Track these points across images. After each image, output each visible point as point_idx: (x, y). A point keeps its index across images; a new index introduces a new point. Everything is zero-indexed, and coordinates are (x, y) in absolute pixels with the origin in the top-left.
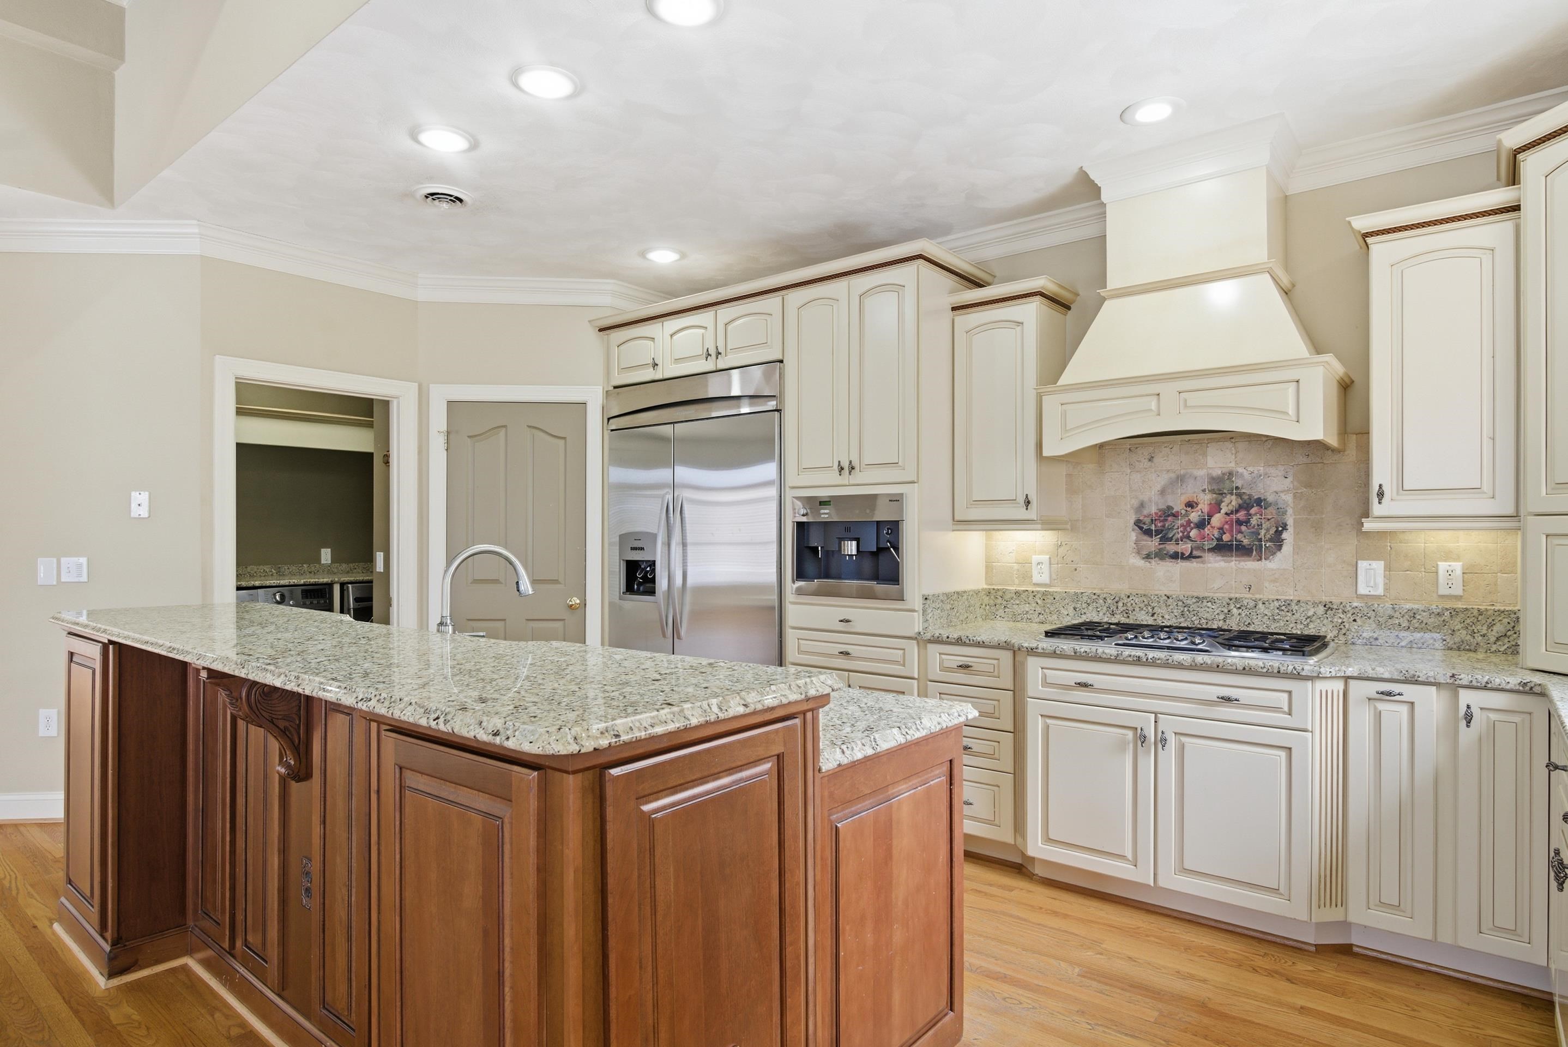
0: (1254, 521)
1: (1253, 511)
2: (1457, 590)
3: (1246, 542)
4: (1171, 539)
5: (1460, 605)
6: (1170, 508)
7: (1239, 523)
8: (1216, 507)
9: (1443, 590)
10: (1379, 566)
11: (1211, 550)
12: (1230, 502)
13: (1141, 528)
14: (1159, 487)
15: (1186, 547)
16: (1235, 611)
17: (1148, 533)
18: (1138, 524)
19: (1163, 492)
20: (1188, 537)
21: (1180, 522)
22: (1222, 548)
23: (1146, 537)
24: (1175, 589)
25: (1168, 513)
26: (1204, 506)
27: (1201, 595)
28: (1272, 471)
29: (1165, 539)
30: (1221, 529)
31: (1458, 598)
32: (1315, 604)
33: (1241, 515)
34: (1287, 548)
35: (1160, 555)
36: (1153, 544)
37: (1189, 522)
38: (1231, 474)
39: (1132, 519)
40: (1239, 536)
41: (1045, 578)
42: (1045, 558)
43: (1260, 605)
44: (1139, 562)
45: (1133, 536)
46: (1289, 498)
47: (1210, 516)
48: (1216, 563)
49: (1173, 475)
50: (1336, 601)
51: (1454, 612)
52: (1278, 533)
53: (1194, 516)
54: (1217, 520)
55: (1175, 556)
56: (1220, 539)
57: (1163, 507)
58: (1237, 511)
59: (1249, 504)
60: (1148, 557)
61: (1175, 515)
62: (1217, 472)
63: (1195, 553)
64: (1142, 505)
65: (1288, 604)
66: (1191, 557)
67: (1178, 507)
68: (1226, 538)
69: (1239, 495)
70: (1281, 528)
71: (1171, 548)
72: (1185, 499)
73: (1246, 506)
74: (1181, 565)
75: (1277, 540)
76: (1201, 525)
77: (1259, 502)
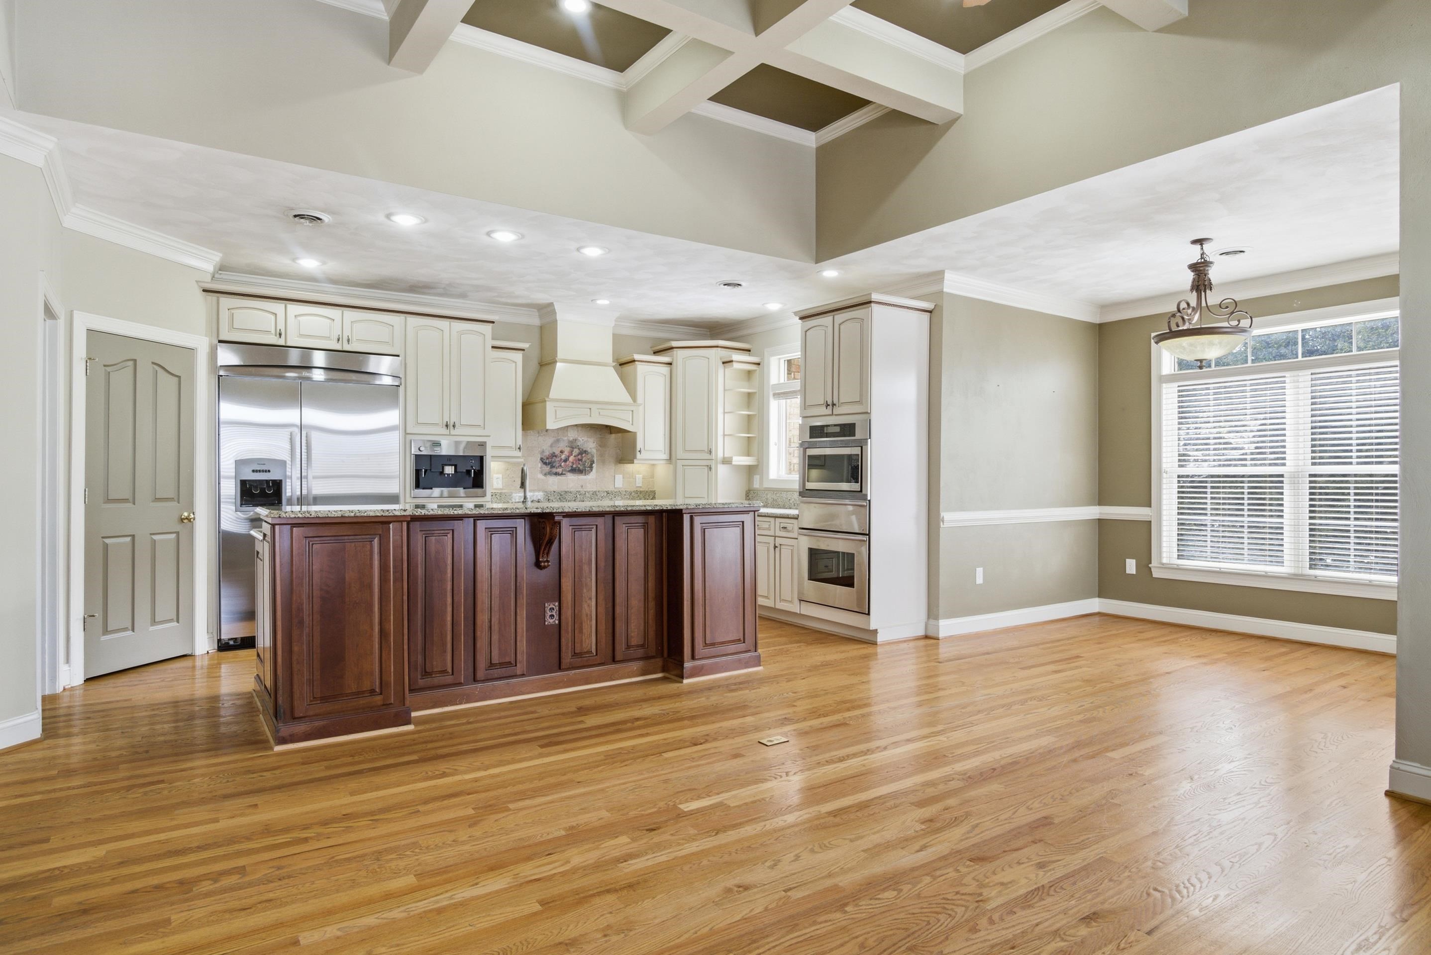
0: (583, 460)
1: (583, 455)
2: (640, 485)
3: (581, 468)
4: (554, 467)
5: (641, 490)
6: (554, 453)
7: (579, 460)
8: (571, 453)
9: (638, 485)
10: (621, 476)
11: (569, 471)
12: (576, 452)
13: (542, 461)
14: (549, 444)
15: (560, 470)
16: (578, 496)
17: (545, 463)
18: (542, 459)
19: (551, 446)
20: (561, 466)
21: (557, 459)
22: (573, 470)
23: (544, 466)
24: (555, 488)
25: (553, 455)
26: (566, 453)
27: (567, 490)
28: (589, 439)
29: (552, 467)
30: (573, 463)
31: (641, 487)
32: (604, 492)
33: (579, 457)
34: (594, 470)
35: (550, 473)
36: (547, 469)
37: (561, 459)
38: (576, 440)
39: (539, 457)
40: (579, 466)
41: (500, 486)
42: (500, 476)
43: (587, 493)
44: (541, 476)
45: (540, 465)
46: (594, 451)
47: (569, 457)
48: (571, 477)
49: (555, 439)
50: (610, 490)
51: (641, 492)
52: (592, 464)
53: (563, 457)
54: (571, 459)
55: (556, 474)
56: (572, 467)
57: (551, 452)
58: (578, 455)
59: (583, 452)
60: (545, 475)
61: (556, 456)
62: (571, 439)
63: (564, 473)
64: (543, 452)
65: (595, 492)
66: (562, 474)
67: (557, 452)
68: (574, 466)
69: (579, 449)
70: (592, 462)
71: (554, 470)
72: (560, 449)
73: (581, 453)
74: (559, 477)
75: (591, 467)
76: (565, 461)
77: (585, 452)
